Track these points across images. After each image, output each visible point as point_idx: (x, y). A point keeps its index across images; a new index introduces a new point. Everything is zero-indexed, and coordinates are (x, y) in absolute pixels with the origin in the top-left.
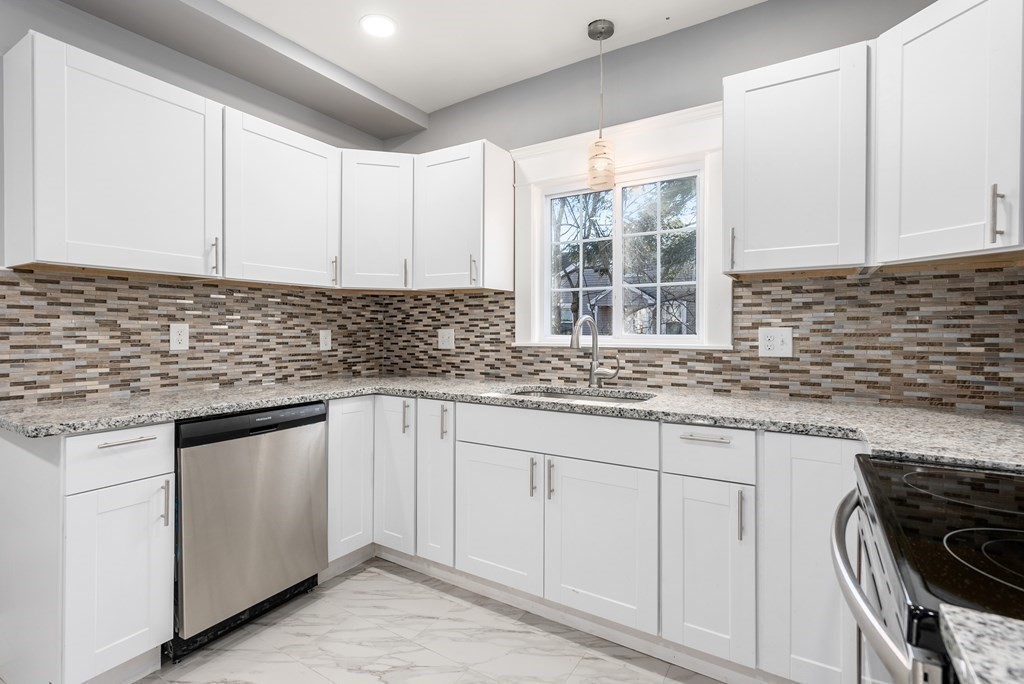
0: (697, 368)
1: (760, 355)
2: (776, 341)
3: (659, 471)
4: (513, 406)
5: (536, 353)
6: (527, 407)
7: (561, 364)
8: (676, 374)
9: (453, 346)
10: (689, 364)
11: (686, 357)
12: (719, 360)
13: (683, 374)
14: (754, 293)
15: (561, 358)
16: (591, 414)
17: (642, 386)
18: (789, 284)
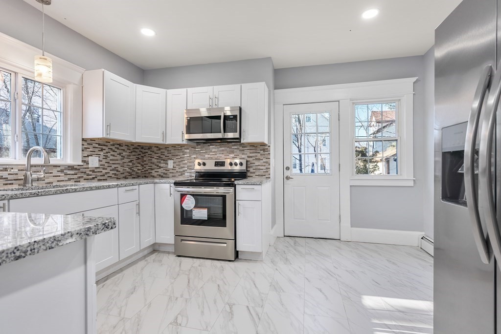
0: (68, 173)
1: (90, 166)
2: (94, 162)
3: (118, 205)
6: (69, 192)
10: (65, 171)
11: (63, 168)
12: (76, 169)
14: (88, 144)
18: (97, 142)
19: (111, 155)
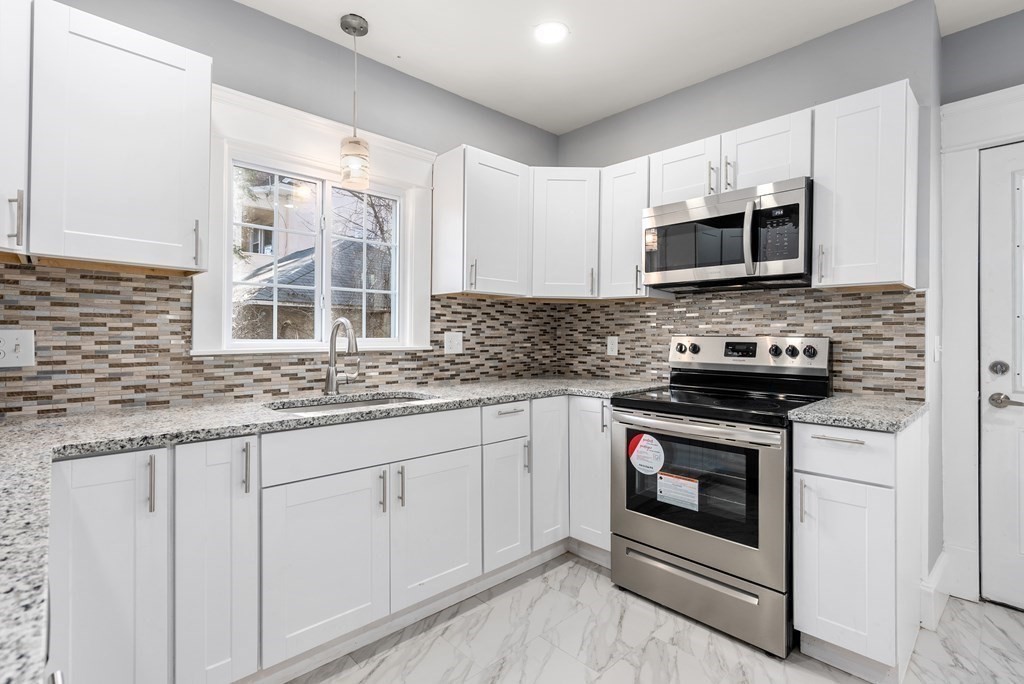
0: (406, 366)
1: (446, 352)
2: (454, 342)
3: (482, 445)
5: (228, 361)
7: (267, 374)
9: (32, 362)
10: (400, 363)
11: (397, 357)
13: (395, 373)
15: (267, 366)
16: (438, 410)
17: (361, 388)
19: (488, 327)
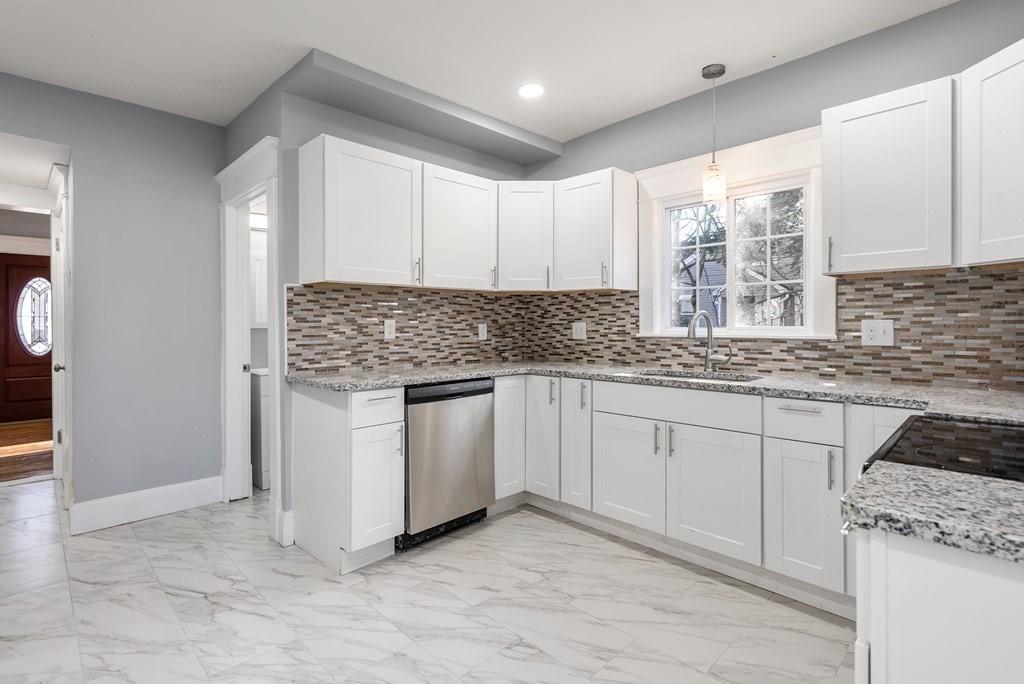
0: (804, 356)
1: (863, 344)
2: (878, 331)
3: (762, 436)
4: (640, 383)
5: (658, 342)
6: (651, 384)
7: (680, 352)
8: (784, 360)
9: (585, 337)
10: (796, 351)
11: (793, 346)
12: (825, 349)
13: (791, 361)
14: (856, 290)
15: (680, 346)
16: (705, 389)
17: (753, 371)
18: (891, 282)
